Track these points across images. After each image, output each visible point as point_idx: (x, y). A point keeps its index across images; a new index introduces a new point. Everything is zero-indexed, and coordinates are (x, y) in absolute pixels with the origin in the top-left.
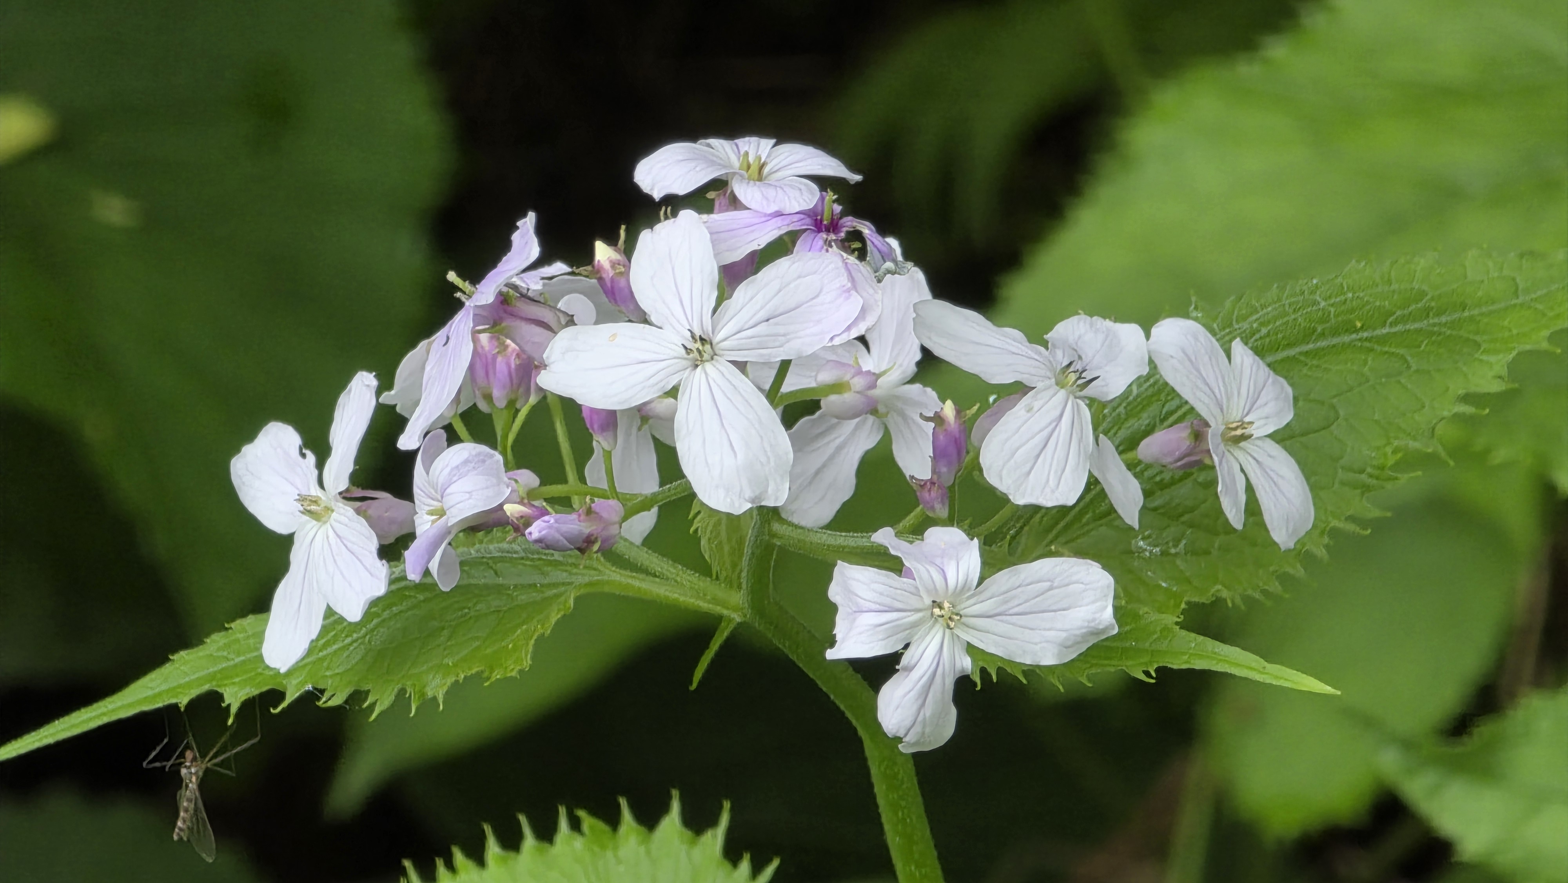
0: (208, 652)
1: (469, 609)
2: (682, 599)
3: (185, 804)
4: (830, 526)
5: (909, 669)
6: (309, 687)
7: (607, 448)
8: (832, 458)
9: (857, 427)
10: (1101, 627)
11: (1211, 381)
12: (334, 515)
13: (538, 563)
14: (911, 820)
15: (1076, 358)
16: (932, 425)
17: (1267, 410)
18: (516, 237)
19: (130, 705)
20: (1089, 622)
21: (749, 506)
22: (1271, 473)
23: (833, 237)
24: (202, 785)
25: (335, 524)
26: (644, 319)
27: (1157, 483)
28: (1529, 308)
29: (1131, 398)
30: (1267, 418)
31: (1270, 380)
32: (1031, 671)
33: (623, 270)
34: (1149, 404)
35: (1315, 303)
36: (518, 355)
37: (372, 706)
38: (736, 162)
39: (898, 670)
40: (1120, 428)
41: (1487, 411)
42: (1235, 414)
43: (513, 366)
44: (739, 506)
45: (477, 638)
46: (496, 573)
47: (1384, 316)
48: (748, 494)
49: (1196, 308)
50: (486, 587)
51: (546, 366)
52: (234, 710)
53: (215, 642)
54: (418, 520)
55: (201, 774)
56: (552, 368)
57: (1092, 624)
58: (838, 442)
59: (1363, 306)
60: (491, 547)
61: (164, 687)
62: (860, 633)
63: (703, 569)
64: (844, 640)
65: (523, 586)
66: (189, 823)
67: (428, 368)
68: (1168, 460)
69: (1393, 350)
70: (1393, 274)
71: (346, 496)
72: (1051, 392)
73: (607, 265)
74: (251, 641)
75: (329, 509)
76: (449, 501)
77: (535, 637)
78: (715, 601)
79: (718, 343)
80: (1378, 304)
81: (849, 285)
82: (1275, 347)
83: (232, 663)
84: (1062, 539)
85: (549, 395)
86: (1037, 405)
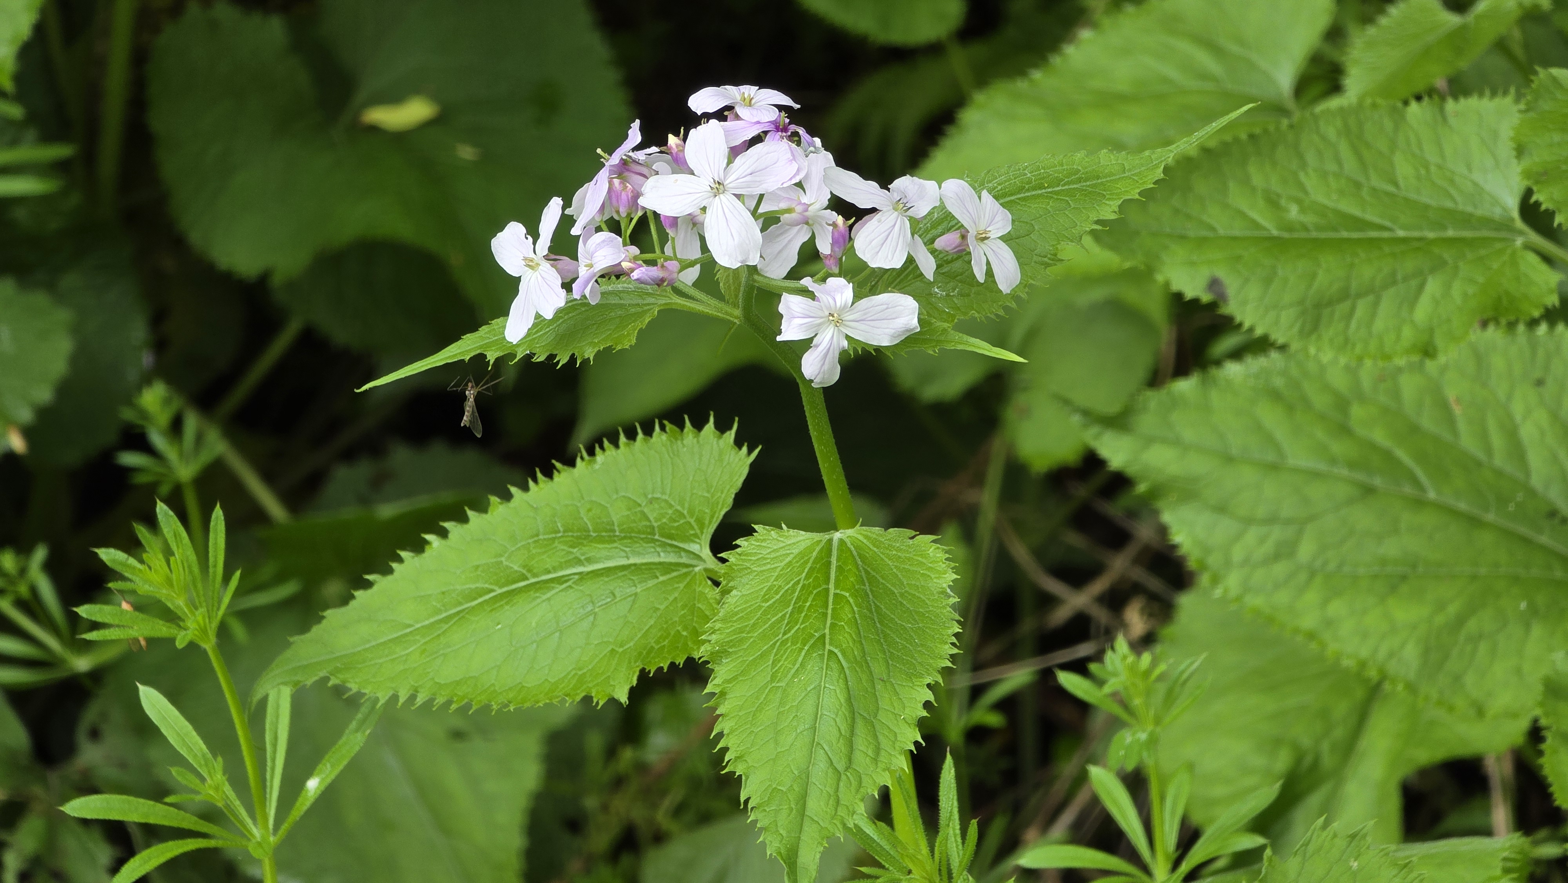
0: (480, 335)
1: (606, 315)
2: (710, 312)
3: (468, 409)
4: (786, 278)
5: (817, 346)
6: (528, 352)
7: (673, 236)
8: (786, 246)
9: (799, 231)
10: (911, 328)
11: (971, 211)
12: (540, 267)
13: (641, 294)
14: (822, 424)
15: (904, 197)
16: (832, 228)
17: (998, 225)
18: (630, 132)
19: (441, 360)
20: (905, 325)
21: (740, 264)
22: (1000, 257)
23: (784, 134)
24: (476, 400)
25: (540, 271)
26: (692, 173)
27: (944, 261)
28: (1130, 178)
29: (934, 219)
30: (998, 229)
31: (1000, 211)
32: (878, 349)
33: (682, 149)
34: (942, 222)
35: (1026, 174)
36: (632, 191)
37: (558, 362)
38: (739, 98)
39: (812, 347)
40: (927, 234)
41: (1108, 228)
42: (982, 228)
43: (630, 196)
44: (735, 265)
45: (610, 329)
46: (620, 298)
47: (1058, 182)
48: (740, 259)
49: (967, 176)
50: (615, 304)
51: (643, 194)
52: (491, 363)
53: (484, 329)
54: (580, 270)
55: (476, 394)
56: (646, 195)
57: (907, 326)
58: (789, 238)
59: (1049, 176)
60: (619, 286)
61: (459, 351)
62: (794, 328)
63: (720, 297)
64: (785, 332)
65: (633, 305)
66: (470, 418)
67: (588, 195)
68: (948, 249)
69: (1062, 198)
70: (1064, 161)
71: (546, 258)
72: (890, 213)
73: (674, 146)
74: (501, 330)
75: (538, 265)
76: (594, 260)
77: (638, 329)
78: (727, 313)
79: (727, 185)
80: (1056, 175)
81: (792, 158)
82: (1005, 195)
83: (491, 340)
84: (897, 287)
85: (648, 211)
86: (883, 219)
